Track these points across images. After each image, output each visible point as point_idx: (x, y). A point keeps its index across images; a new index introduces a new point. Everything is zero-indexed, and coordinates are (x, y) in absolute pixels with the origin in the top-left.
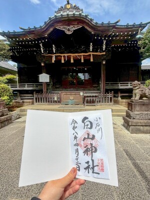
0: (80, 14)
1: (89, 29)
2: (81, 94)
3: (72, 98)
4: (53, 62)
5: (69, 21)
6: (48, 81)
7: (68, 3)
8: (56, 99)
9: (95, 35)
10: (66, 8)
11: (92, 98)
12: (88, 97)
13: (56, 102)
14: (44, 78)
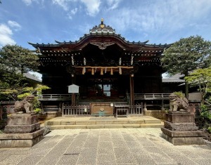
0: (114, 34)
1: (121, 46)
2: (112, 105)
3: (102, 109)
5: (103, 38)
6: (78, 92)
7: (102, 23)
8: (86, 111)
10: (100, 27)
11: (122, 110)
12: (118, 108)
13: (86, 113)
14: (74, 89)
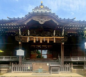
0: (50, 12)
1: (55, 22)
2: (48, 64)
3: (41, 67)
4: (28, 42)
5: (42, 15)
6: (23, 55)
8: (29, 68)
9: (58, 26)
11: (55, 68)
12: (52, 67)
13: (29, 70)
14: (20, 52)
